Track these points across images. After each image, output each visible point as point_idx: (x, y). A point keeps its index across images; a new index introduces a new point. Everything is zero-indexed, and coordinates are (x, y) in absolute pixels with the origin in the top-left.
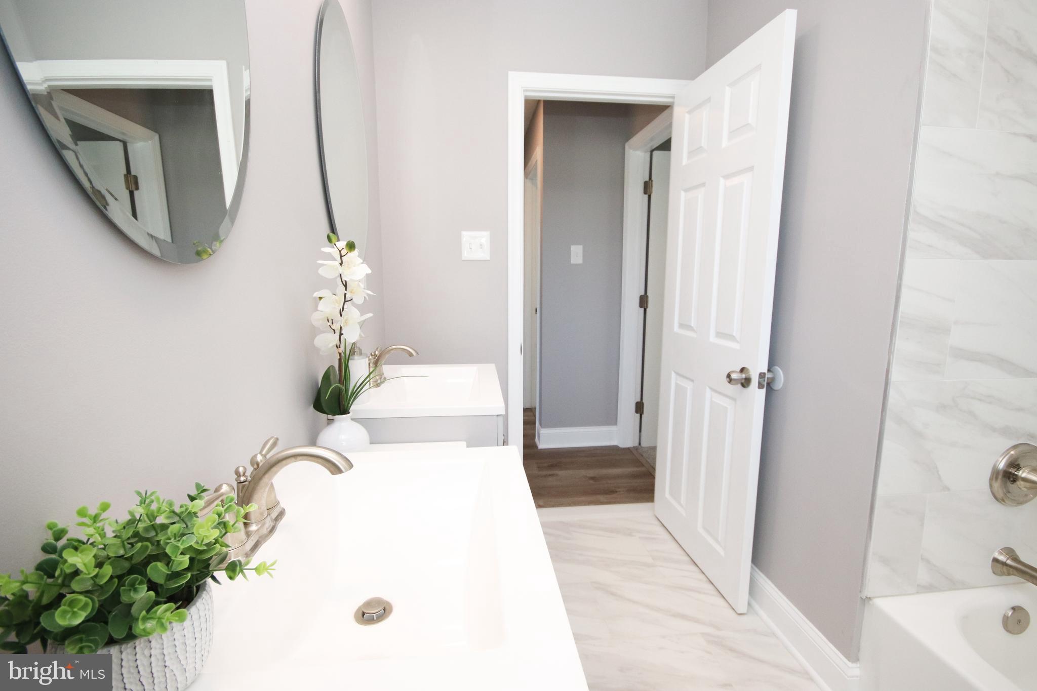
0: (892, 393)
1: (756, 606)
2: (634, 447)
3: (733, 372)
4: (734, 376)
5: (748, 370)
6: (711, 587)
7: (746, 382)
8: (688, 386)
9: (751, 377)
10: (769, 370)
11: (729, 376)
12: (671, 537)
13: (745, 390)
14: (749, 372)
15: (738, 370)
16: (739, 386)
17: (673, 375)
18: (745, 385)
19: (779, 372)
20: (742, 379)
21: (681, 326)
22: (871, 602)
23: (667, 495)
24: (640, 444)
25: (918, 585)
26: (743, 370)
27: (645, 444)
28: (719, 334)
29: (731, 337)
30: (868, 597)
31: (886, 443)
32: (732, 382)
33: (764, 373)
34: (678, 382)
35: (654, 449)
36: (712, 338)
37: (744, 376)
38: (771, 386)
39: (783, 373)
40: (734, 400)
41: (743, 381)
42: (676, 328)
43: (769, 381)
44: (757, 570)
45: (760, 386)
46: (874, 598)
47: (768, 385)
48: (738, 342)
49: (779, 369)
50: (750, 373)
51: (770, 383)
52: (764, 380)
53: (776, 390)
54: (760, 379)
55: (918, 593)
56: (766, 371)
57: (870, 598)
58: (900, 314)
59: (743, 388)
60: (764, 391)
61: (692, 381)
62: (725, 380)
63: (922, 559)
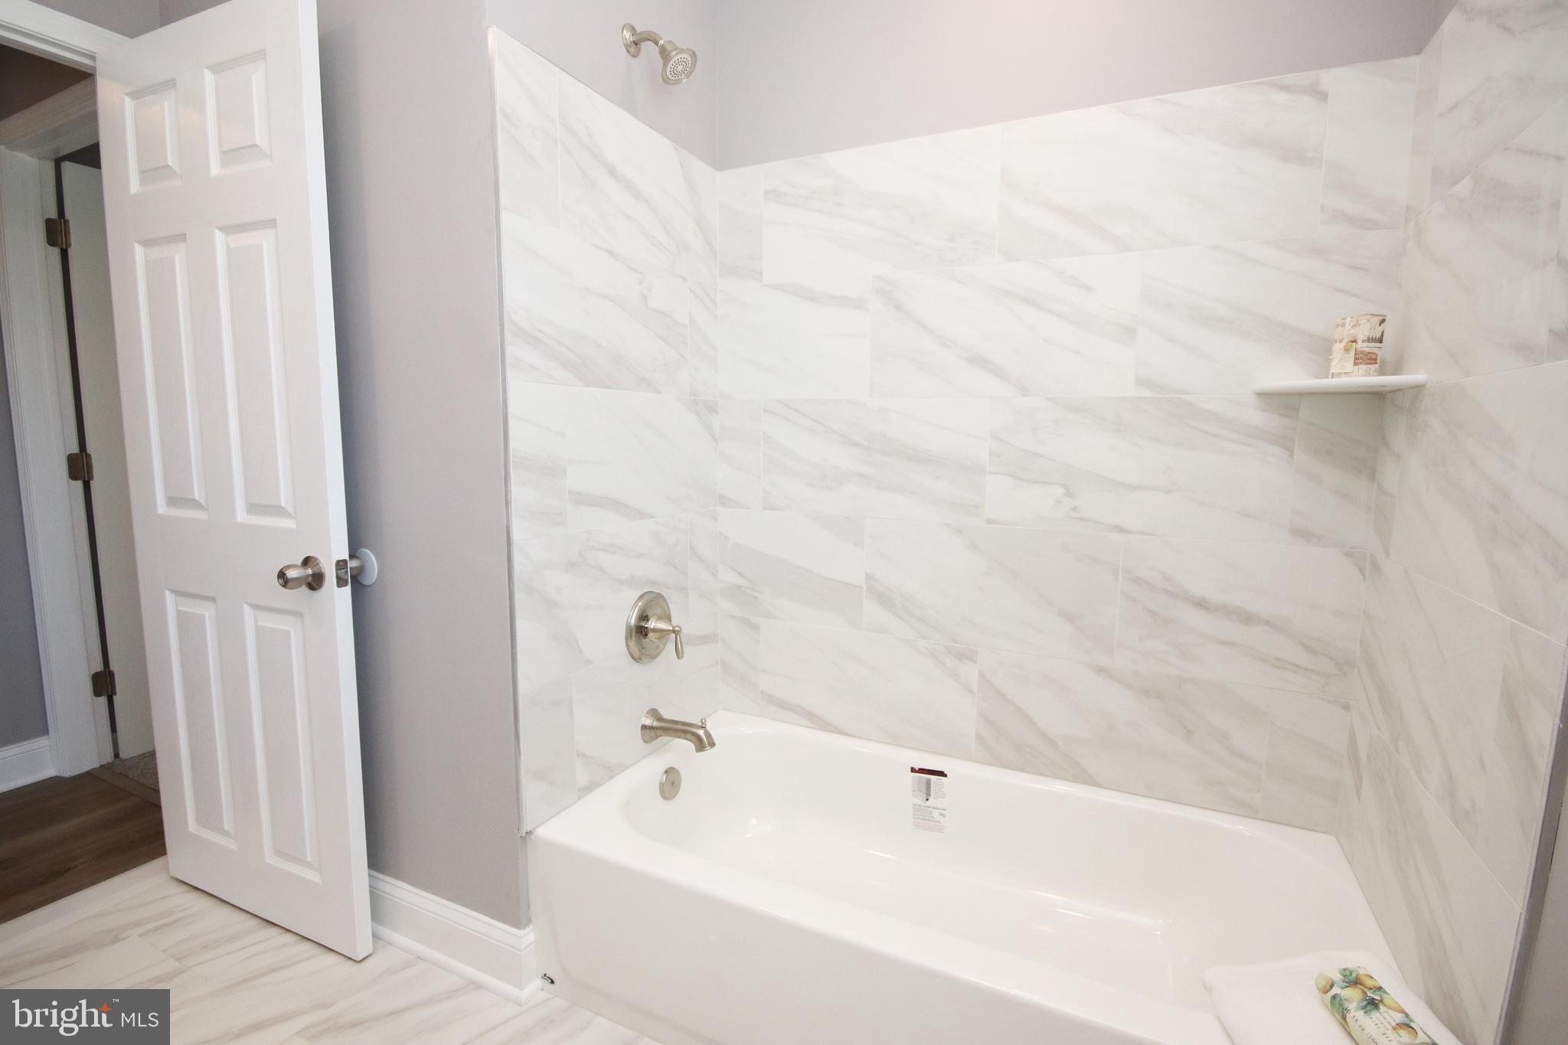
0: (517, 556)
1: (386, 932)
2: (101, 766)
3: (288, 567)
4: (291, 574)
5: (316, 559)
6: (307, 945)
7: (315, 582)
8: (207, 611)
9: (323, 571)
10: (352, 556)
11: (282, 575)
12: (216, 900)
13: (316, 594)
14: (318, 564)
15: (299, 562)
16: (304, 589)
17: (169, 596)
18: (315, 585)
19: (369, 555)
20: (308, 576)
21: (172, 501)
22: (532, 837)
23: (192, 826)
24: (117, 755)
25: (579, 789)
26: (307, 562)
27: (126, 752)
28: (253, 508)
29: (278, 510)
30: (528, 831)
31: (520, 623)
32: (290, 584)
33: (345, 561)
34: (179, 608)
35: (152, 755)
36: (241, 516)
37: (310, 571)
38: (360, 580)
39: (376, 559)
40: (300, 615)
41: (310, 579)
42: (162, 508)
43: (355, 573)
44: (381, 876)
45: (341, 582)
46: (534, 829)
47: (354, 579)
48: (290, 516)
49: (367, 550)
50: (321, 565)
51: (358, 574)
52: (347, 572)
53: (368, 586)
54: (338, 572)
55: (579, 799)
56: (347, 558)
57: (530, 832)
58: (511, 453)
59: (311, 591)
60: (348, 589)
61: (214, 600)
62: (275, 583)
63: (578, 755)
